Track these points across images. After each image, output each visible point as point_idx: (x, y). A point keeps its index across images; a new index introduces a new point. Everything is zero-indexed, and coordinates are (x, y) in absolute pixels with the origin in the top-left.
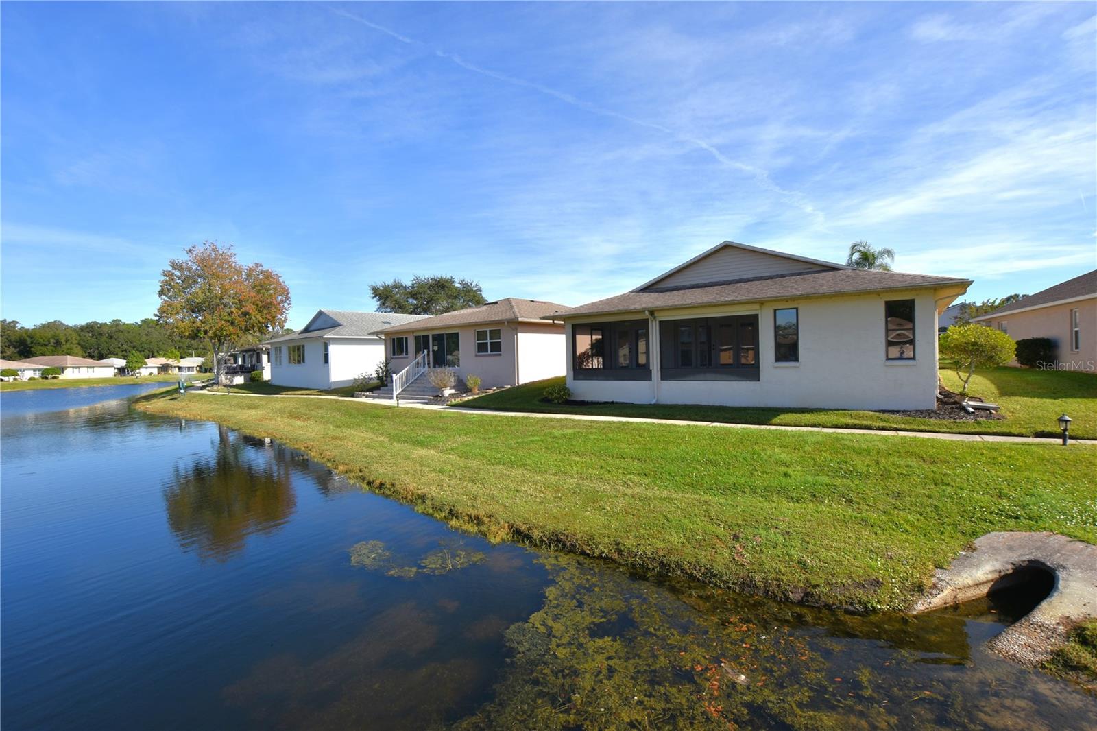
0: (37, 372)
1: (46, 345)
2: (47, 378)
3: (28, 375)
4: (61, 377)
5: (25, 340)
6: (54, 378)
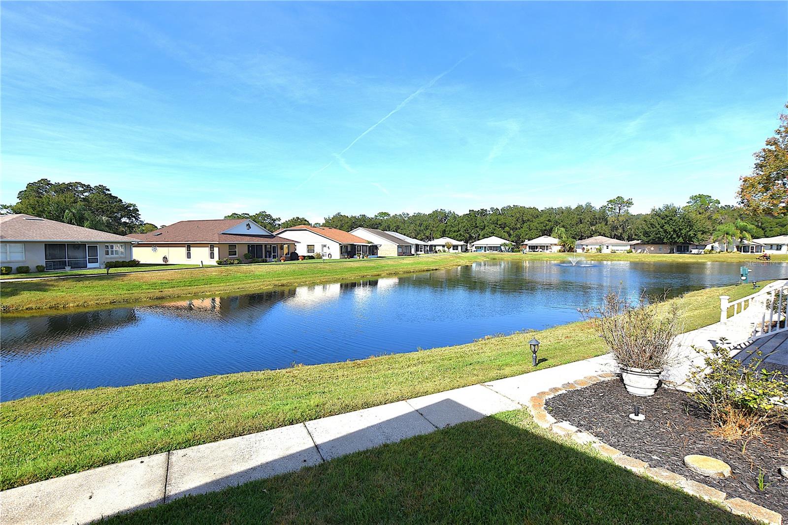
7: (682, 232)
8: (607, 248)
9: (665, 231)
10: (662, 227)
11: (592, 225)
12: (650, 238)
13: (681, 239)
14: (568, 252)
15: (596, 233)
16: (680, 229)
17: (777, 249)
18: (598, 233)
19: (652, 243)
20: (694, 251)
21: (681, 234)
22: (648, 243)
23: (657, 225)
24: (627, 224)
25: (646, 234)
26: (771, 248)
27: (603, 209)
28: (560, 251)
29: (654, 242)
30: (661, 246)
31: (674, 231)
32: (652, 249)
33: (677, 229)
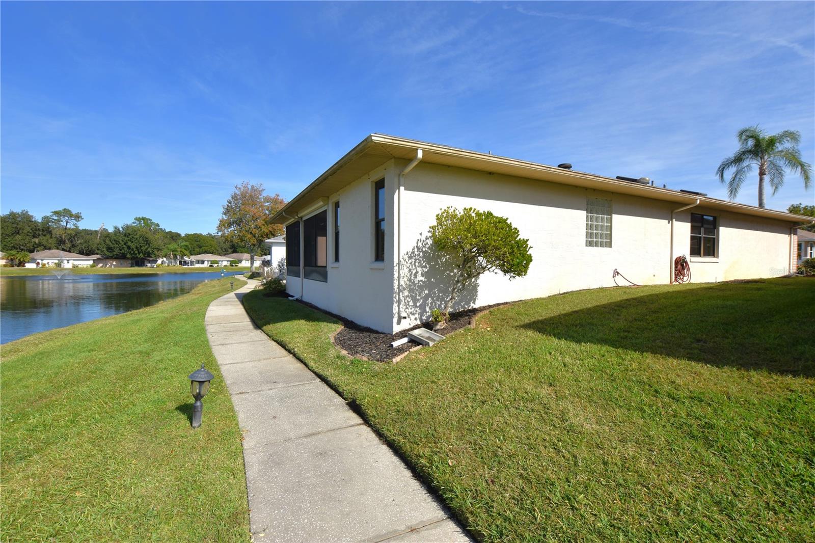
0: (229, 262)
1: (244, 248)
2: (233, 266)
3: (225, 263)
4: (240, 265)
5: (235, 245)
6: (236, 266)
7: (142, 248)
8: (68, 263)
9: (129, 247)
10: (125, 244)
11: (34, 237)
12: (114, 253)
13: (141, 254)
14: (18, 266)
15: (40, 246)
16: (141, 247)
17: (202, 264)
18: (43, 247)
19: (115, 258)
20: (149, 265)
21: (142, 250)
22: (112, 258)
23: (121, 242)
24: (76, 239)
25: (109, 249)
26: (198, 263)
27: (46, 219)
28: (5, 266)
29: (116, 258)
30: (122, 261)
31: (137, 248)
32: (114, 263)
33: (138, 246)
